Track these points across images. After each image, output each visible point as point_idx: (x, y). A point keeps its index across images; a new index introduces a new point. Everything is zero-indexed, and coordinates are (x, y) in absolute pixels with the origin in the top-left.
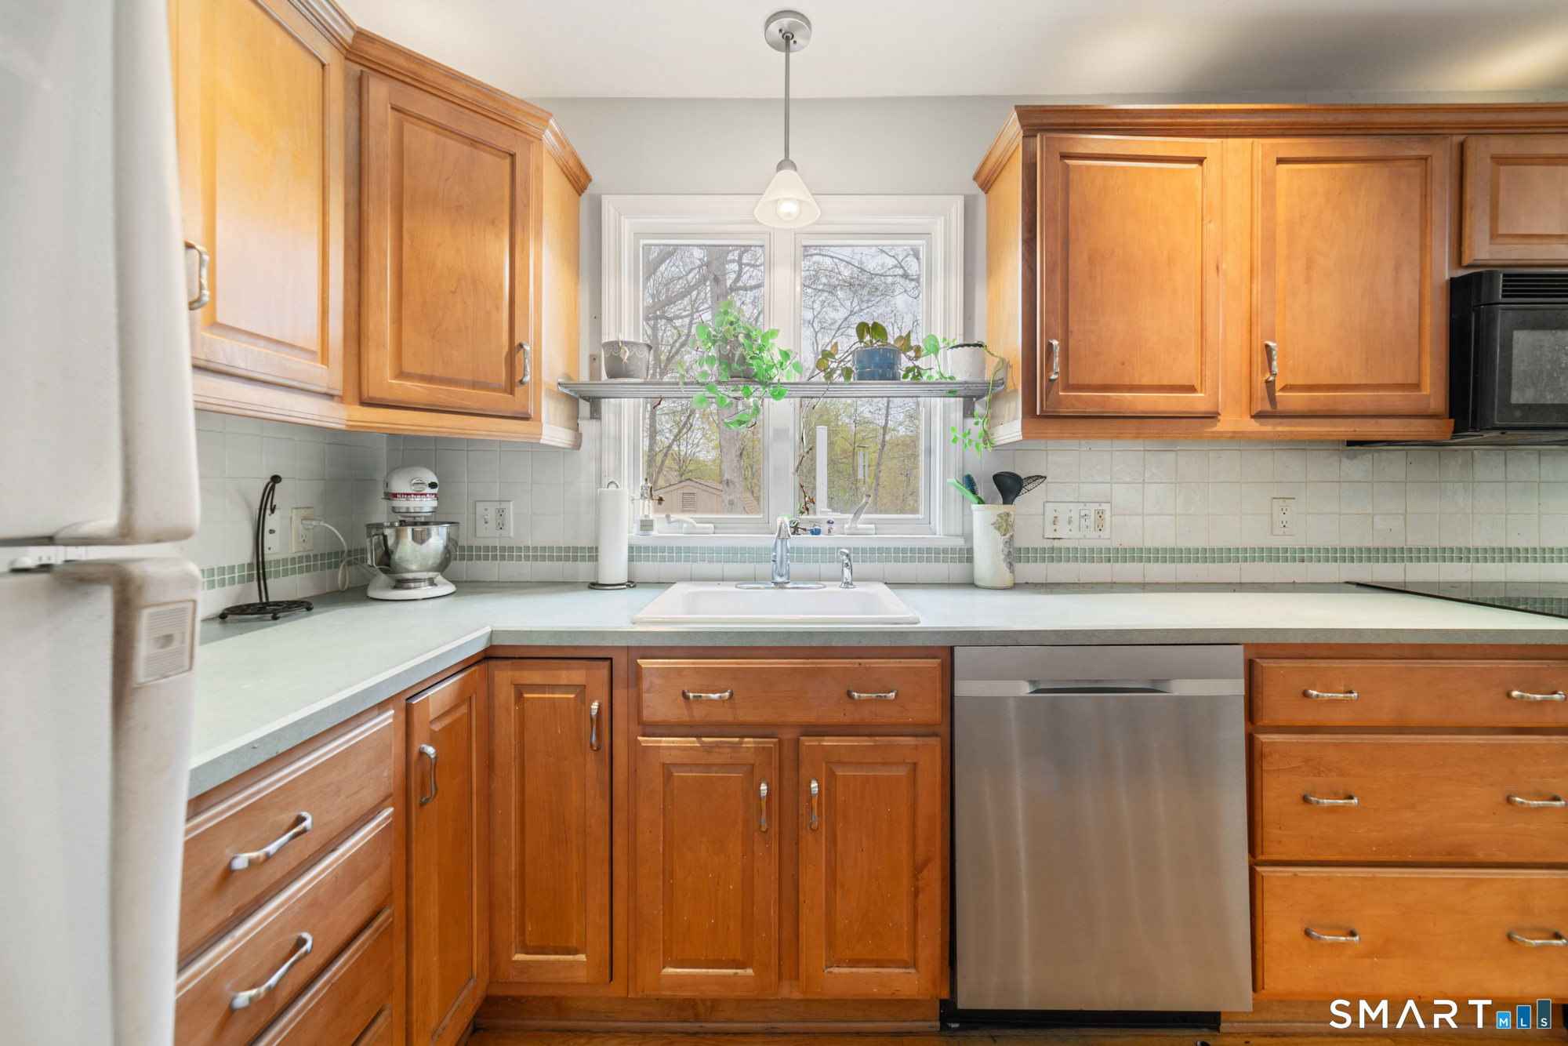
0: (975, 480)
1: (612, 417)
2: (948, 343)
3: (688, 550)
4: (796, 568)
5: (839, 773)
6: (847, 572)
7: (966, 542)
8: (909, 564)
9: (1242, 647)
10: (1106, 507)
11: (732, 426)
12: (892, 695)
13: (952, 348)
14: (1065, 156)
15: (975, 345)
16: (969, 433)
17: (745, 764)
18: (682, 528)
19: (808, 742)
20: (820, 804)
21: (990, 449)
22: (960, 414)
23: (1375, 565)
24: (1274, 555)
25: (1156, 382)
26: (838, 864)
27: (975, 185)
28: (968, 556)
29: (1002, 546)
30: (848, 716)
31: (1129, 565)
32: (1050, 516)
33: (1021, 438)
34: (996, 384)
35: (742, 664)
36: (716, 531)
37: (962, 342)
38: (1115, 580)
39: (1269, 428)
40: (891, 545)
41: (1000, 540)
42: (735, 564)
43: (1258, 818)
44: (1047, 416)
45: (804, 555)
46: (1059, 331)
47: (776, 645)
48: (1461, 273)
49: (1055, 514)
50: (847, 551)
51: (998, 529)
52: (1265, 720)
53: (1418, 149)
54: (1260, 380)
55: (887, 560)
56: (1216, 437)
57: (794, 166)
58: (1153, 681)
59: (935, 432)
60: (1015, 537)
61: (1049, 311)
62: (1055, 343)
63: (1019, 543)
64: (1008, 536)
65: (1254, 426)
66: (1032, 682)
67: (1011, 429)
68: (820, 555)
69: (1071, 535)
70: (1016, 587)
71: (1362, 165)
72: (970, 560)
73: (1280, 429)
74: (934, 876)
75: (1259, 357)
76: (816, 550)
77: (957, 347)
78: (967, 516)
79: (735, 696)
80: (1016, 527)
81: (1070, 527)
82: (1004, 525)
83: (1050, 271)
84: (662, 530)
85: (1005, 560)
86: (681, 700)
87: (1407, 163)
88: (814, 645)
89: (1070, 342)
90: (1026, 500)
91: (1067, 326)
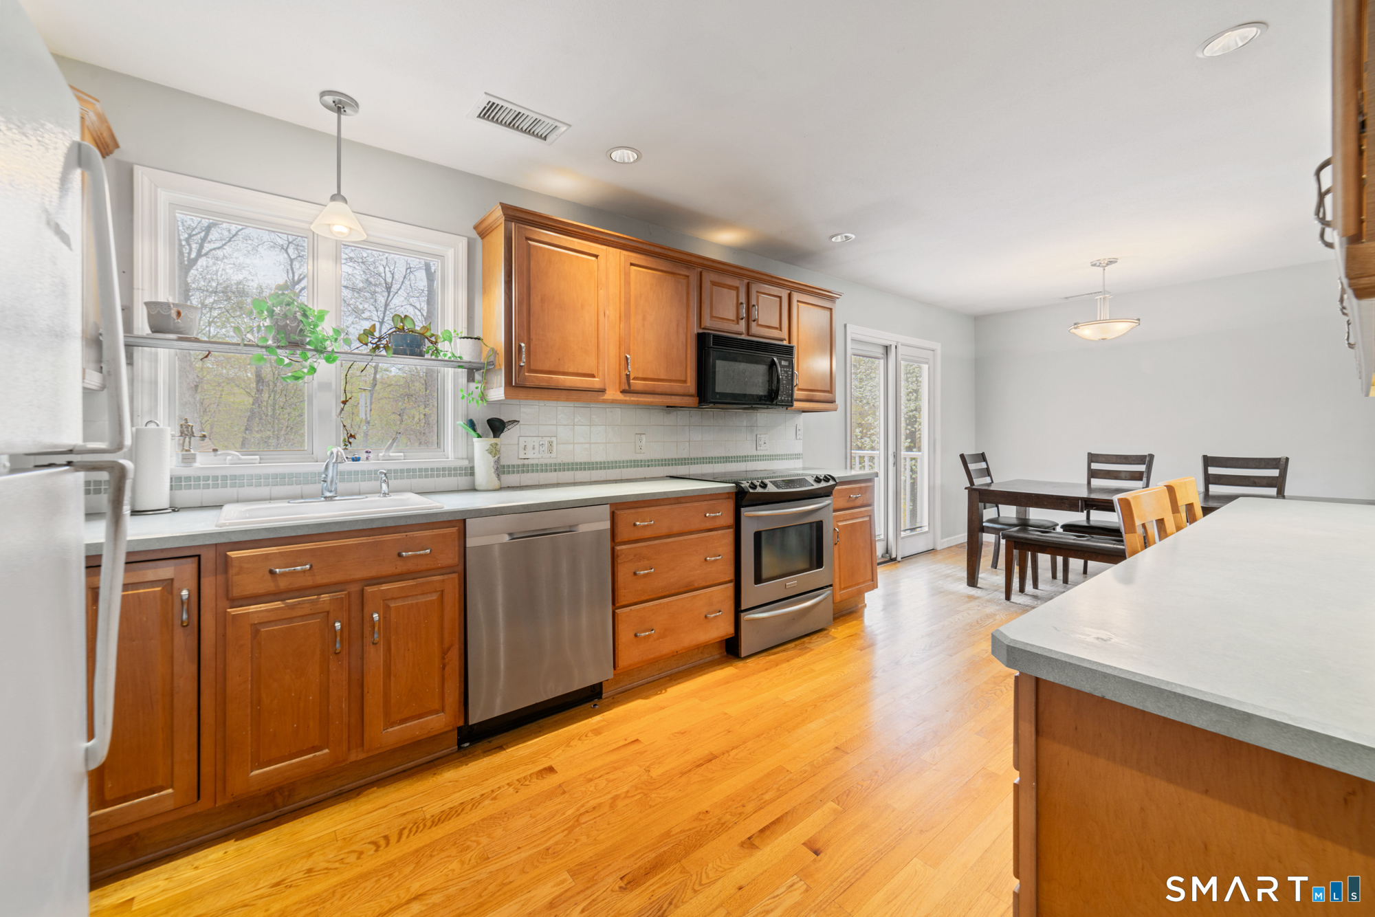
0: (475, 422)
1: (146, 363)
2: (457, 334)
3: (234, 477)
4: (341, 486)
5: (392, 605)
6: (384, 486)
7: (469, 463)
8: (430, 479)
9: (609, 505)
10: (554, 439)
11: (288, 381)
12: (428, 551)
13: (461, 338)
14: (528, 239)
15: (475, 339)
16: (472, 393)
17: (322, 612)
18: (225, 460)
19: (369, 589)
20: (379, 628)
21: (485, 404)
22: (465, 380)
23: (678, 467)
24: (636, 464)
25: (576, 371)
26: (392, 662)
27: (475, 232)
28: (471, 472)
29: (493, 463)
30: (400, 567)
31: (566, 473)
32: (522, 445)
33: (504, 398)
34: (489, 364)
35: (319, 545)
36: (262, 461)
37: (466, 335)
38: (559, 482)
39: (627, 398)
40: (417, 467)
41: (492, 460)
42: (282, 487)
43: (616, 587)
44: (518, 386)
45: (346, 476)
46: (525, 338)
47: (346, 529)
48: (701, 331)
49: (525, 444)
50: (384, 471)
51: (490, 453)
52: (619, 539)
53: (684, 272)
54: (624, 373)
55: (414, 477)
56: (605, 401)
57: (345, 200)
58: (570, 526)
59: (448, 390)
60: (501, 457)
61: (520, 326)
62: (523, 345)
63: (504, 462)
64: (496, 457)
65: (621, 397)
66: (510, 534)
67: (497, 392)
68: (360, 476)
69: (534, 456)
70: (501, 489)
71: (664, 274)
72: (472, 474)
73: (632, 399)
74: (454, 656)
75: (623, 362)
76: (356, 473)
77: (464, 338)
78: (470, 446)
79: (314, 567)
80: (501, 451)
81: (533, 451)
82: (494, 451)
83: (520, 303)
84: (204, 462)
85: (495, 472)
86: (268, 576)
87: (682, 277)
88: (374, 527)
89: (531, 345)
90: (508, 435)
91: (530, 336)
